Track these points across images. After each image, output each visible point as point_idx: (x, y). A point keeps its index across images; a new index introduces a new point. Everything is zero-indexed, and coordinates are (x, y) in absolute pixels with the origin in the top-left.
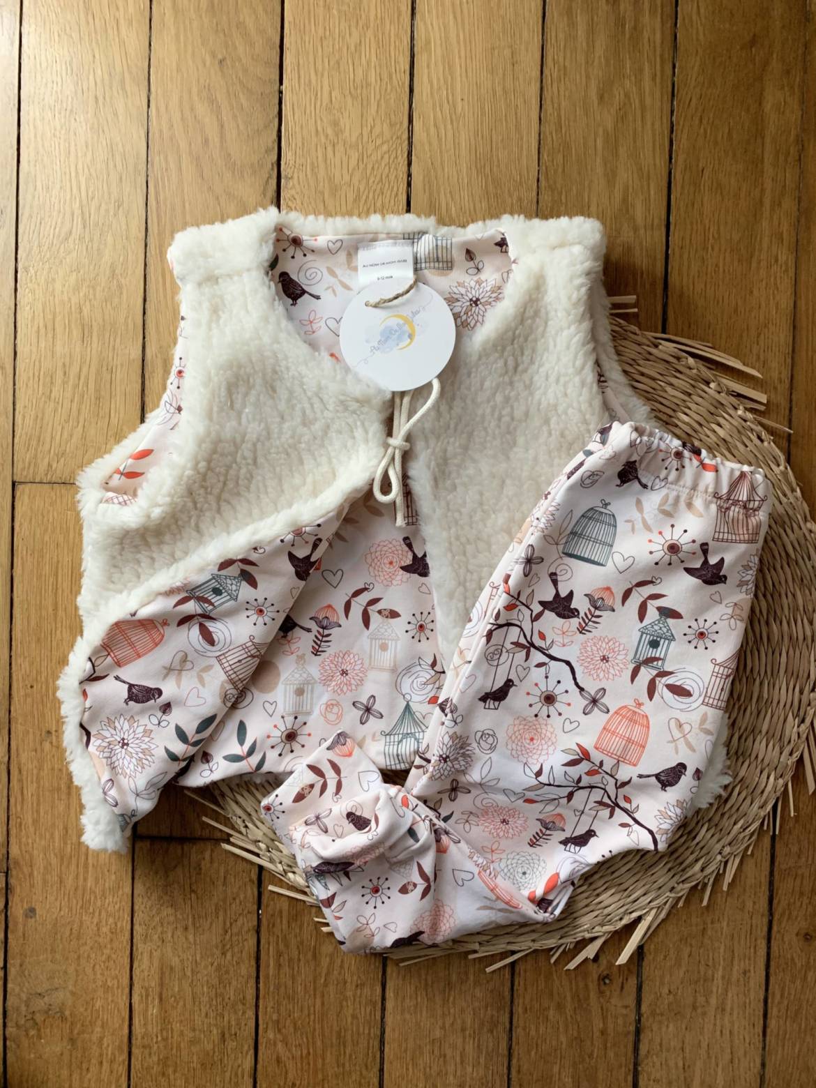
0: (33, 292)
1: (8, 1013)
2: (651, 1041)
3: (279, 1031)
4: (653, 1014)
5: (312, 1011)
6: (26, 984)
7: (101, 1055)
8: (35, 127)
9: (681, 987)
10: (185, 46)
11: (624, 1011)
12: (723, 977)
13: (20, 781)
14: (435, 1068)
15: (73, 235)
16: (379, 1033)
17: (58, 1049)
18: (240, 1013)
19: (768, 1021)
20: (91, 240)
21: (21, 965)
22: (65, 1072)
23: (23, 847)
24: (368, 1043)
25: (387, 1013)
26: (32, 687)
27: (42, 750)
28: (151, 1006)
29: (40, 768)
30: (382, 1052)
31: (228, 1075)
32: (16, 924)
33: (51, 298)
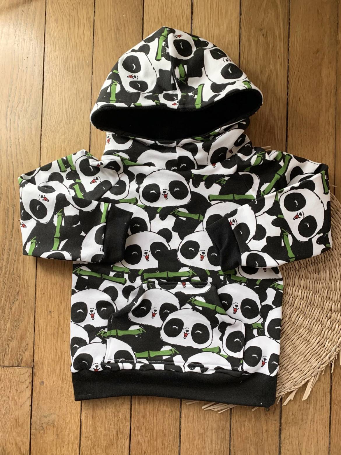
0: (47, 143)
1: (33, 424)
2: (286, 434)
3: (139, 431)
4: (286, 423)
5: (152, 422)
6: (40, 412)
7: (69, 441)
8: (49, 82)
9: (297, 412)
10: (106, 52)
11: (275, 422)
12: (313, 408)
13: (39, 331)
14: (201, 446)
15: (63, 122)
16: (179, 431)
17: (52, 438)
18: (124, 424)
19: (331, 426)
20: (70, 123)
21: (38, 404)
22: (54, 448)
23: (39, 357)
24: (174, 435)
25: (182, 423)
26: (44, 294)
27: (48, 319)
28: (89, 421)
29: (47, 325)
30: (180, 439)
31: (119, 448)
32: (36, 388)
33: (54, 145)
